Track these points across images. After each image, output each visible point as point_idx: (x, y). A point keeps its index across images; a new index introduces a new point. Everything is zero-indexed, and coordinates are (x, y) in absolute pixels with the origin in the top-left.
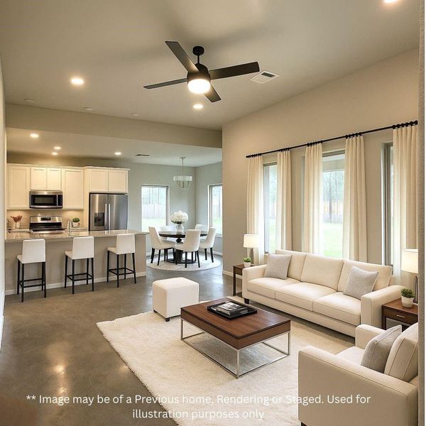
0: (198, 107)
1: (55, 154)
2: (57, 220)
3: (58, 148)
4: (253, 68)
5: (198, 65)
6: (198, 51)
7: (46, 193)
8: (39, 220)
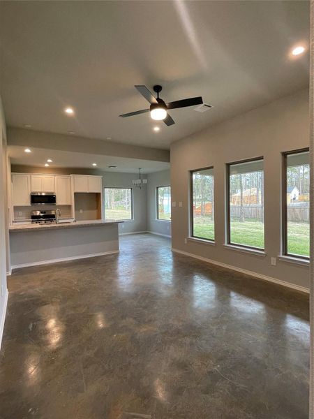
0: (157, 129)
1: (47, 165)
2: (53, 213)
3: (49, 161)
4: (198, 101)
5: (158, 99)
6: (158, 89)
7: (43, 194)
8: (38, 213)
